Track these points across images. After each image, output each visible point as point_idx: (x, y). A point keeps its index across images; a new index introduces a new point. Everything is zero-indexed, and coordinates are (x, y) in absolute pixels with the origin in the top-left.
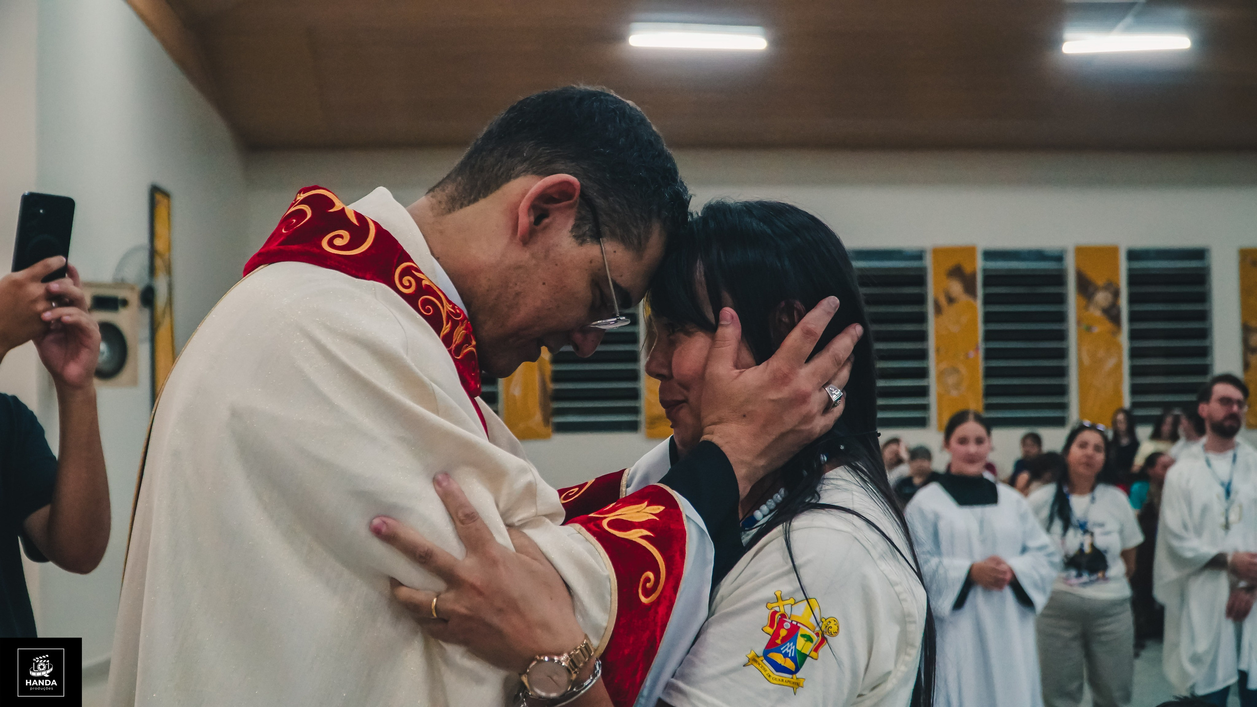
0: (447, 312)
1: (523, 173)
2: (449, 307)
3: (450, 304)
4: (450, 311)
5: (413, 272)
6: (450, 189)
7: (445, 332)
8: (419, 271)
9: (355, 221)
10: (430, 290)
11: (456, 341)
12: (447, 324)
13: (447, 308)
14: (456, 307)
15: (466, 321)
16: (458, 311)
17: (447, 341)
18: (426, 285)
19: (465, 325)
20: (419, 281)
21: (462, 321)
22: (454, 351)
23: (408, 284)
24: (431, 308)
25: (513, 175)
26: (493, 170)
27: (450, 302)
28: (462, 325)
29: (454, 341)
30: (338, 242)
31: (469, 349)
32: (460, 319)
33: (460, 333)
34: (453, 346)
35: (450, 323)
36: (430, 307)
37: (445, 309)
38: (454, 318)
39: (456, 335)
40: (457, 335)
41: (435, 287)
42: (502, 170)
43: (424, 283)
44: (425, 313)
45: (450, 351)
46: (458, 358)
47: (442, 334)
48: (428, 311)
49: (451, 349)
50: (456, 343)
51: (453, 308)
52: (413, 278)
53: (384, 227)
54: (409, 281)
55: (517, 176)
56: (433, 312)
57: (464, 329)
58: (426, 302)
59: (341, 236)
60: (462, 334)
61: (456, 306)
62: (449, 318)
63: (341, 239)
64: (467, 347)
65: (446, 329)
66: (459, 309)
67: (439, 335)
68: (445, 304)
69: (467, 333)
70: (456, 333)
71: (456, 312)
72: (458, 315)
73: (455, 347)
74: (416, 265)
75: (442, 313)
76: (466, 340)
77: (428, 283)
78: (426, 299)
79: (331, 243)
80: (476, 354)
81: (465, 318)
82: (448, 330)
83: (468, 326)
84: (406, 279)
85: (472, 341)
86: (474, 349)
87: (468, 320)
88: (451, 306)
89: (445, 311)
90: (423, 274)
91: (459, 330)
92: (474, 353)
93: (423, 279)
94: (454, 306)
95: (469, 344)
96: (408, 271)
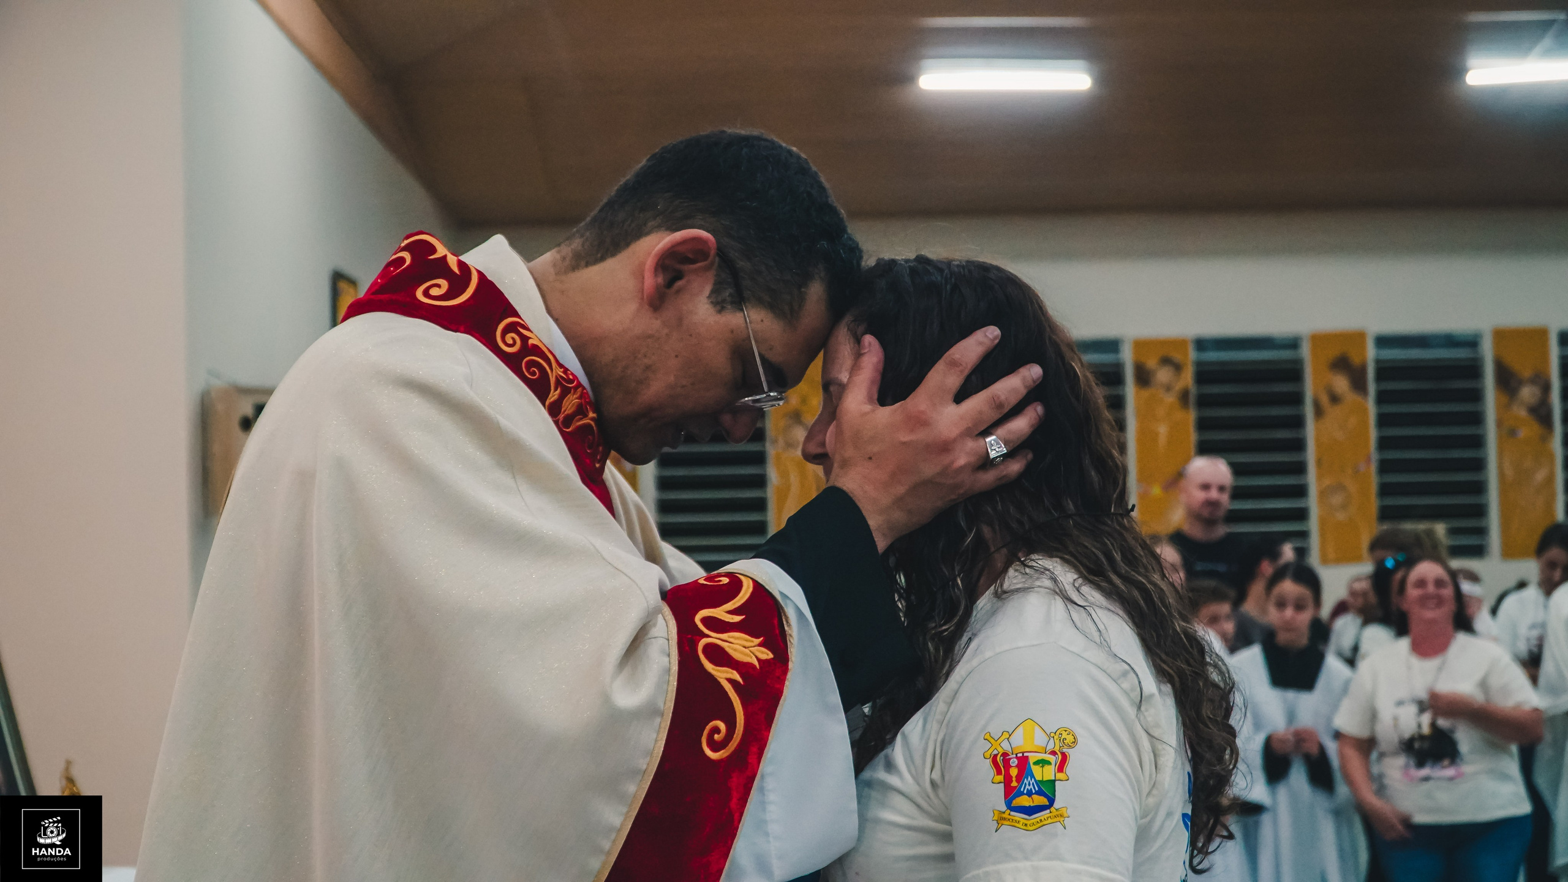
0: (556, 376)
1: (657, 230)
2: (560, 372)
3: (562, 368)
4: (561, 376)
5: (519, 328)
7: (552, 400)
8: (528, 329)
9: (456, 269)
10: (537, 350)
11: (565, 411)
12: (556, 390)
14: (568, 373)
15: (580, 390)
16: (571, 377)
17: (554, 410)
18: (533, 345)
19: (579, 393)
20: (525, 339)
21: (576, 388)
22: (562, 422)
23: (510, 342)
24: (537, 371)
25: (644, 231)
26: (622, 226)
27: (561, 366)
28: (574, 394)
29: (562, 410)
30: (434, 292)
31: (584, 422)
32: (573, 387)
33: (571, 403)
34: (561, 417)
35: (558, 391)
36: (535, 369)
37: (554, 371)
38: (567, 383)
39: (565, 404)
40: (568, 403)
41: (545, 348)
42: (633, 226)
43: (531, 342)
44: (530, 377)
45: (556, 423)
46: (567, 430)
47: (547, 403)
48: (534, 374)
49: (559, 420)
50: (566, 413)
51: (564, 373)
52: (518, 335)
53: (489, 278)
54: (513, 339)
55: (649, 233)
56: (539, 376)
57: (577, 398)
58: (531, 364)
59: (439, 286)
60: (574, 403)
61: (568, 370)
62: (558, 383)
63: (438, 289)
64: (580, 419)
65: (554, 395)
66: (572, 374)
67: (544, 404)
68: (555, 368)
69: (582, 403)
70: (567, 400)
71: (568, 377)
72: (571, 382)
73: (564, 418)
74: (524, 321)
75: (550, 377)
76: (580, 411)
77: (535, 342)
78: (532, 360)
79: (426, 293)
80: (595, 428)
81: (579, 385)
82: (556, 397)
83: (583, 395)
84: (509, 338)
85: (588, 413)
86: (592, 423)
87: (584, 388)
88: (562, 370)
89: (554, 376)
90: (532, 332)
91: (571, 399)
92: (593, 427)
93: (531, 338)
94: (566, 370)
95: (585, 416)
96: (511, 328)
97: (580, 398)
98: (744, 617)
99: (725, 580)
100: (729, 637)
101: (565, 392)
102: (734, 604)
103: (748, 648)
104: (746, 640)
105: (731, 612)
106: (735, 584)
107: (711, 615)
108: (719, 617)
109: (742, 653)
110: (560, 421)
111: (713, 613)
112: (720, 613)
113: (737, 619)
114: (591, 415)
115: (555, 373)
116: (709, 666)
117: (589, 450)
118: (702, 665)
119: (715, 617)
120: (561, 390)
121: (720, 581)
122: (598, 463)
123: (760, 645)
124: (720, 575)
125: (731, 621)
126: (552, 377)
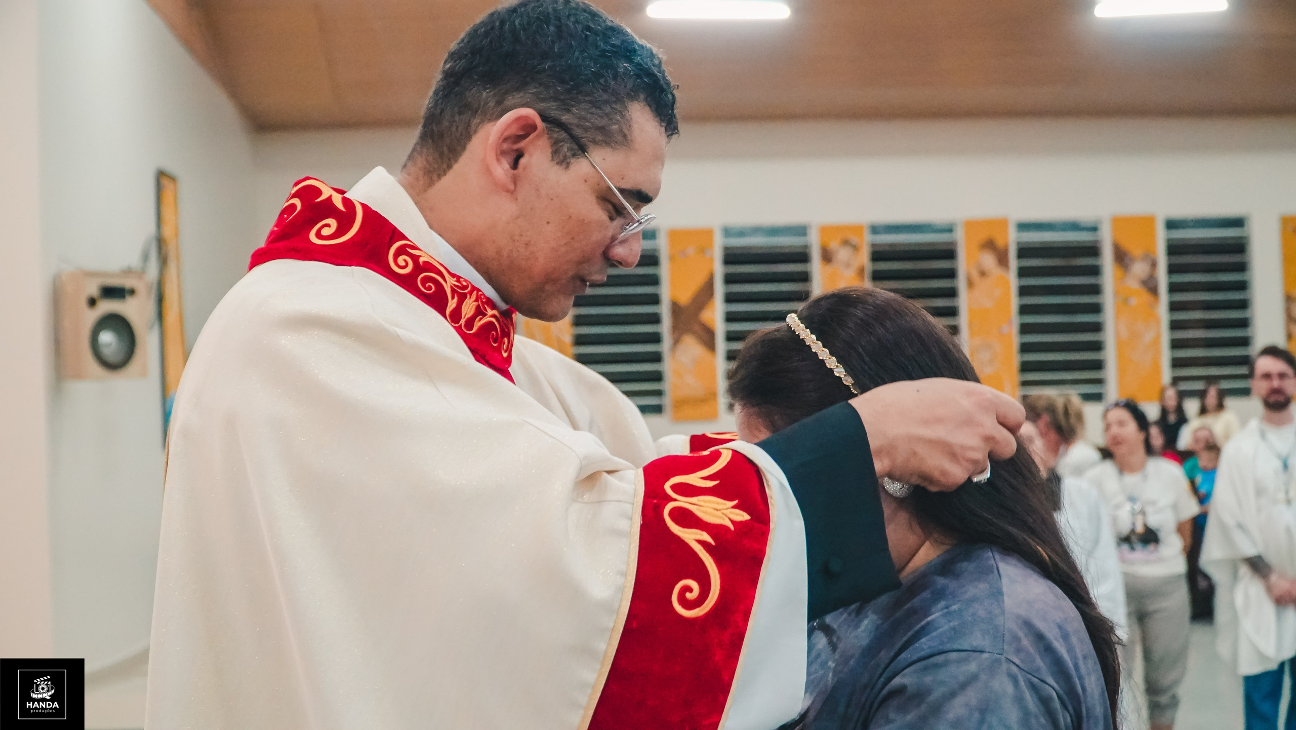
0: (451, 287)
2: (452, 281)
3: (454, 278)
4: (455, 285)
7: (451, 309)
9: (341, 207)
10: (428, 267)
11: (464, 316)
12: (453, 298)
13: (450, 281)
14: (461, 279)
15: (476, 292)
16: (464, 283)
17: (455, 318)
18: (425, 262)
19: (473, 296)
20: (415, 258)
22: (463, 329)
23: (402, 264)
27: (453, 275)
28: (471, 298)
30: (325, 232)
31: (486, 320)
32: (469, 292)
33: (468, 309)
34: (463, 321)
35: (456, 298)
36: (431, 284)
38: (463, 291)
39: (464, 310)
40: (466, 308)
41: (435, 262)
43: (421, 260)
44: (428, 291)
46: (471, 333)
47: (446, 311)
48: (430, 288)
49: (461, 325)
51: (458, 281)
52: (408, 256)
53: (371, 207)
54: (405, 261)
56: (437, 289)
57: (475, 301)
58: (426, 280)
60: (472, 306)
61: (460, 277)
62: (454, 291)
63: (328, 229)
64: (481, 319)
65: (452, 304)
66: (465, 281)
67: (443, 316)
68: (448, 279)
69: (480, 304)
70: (466, 304)
71: (462, 284)
72: (466, 287)
73: (465, 323)
74: (410, 241)
75: (446, 287)
76: (479, 312)
77: (426, 259)
78: (426, 276)
79: (318, 235)
80: (496, 323)
81: (474, 288)
82: (454, 305)
83: (478, 297)
84: (401, 260)
85: (487, 311)
86: (493, 320)
87: (479, 290)
88: (455, 279)
89: (449, 287)
90: (419, 251)
91: (468, 303)
92: (494, 323)
93: (421, 256)
94: (458, 278)
95: (484, 315)
96: (401, 251)
97: (476, 300)
101: (462, 298)
110: (463, 326)
114: (490, 312)
115: (448, 284)
117: (495, 343)
120: (458, 297)
122: (506, 352)
126: (448, 287)
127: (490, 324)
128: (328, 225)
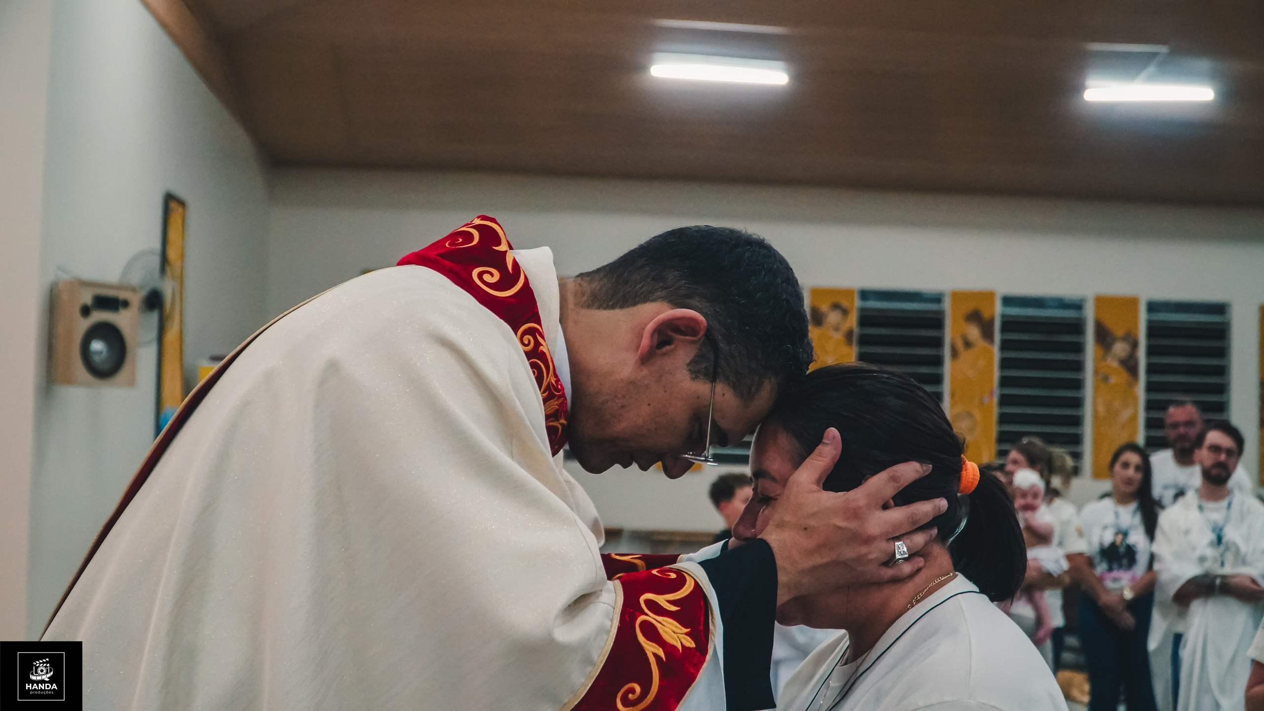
0: (549, 383)
1: (661, 299)
2: (553, 379)
3: (555, 378)
4: (552, 383)
5: (537, 334)
6: (596, 285)
8: (543, 338)
9: (510, 267)
10: (543, 357)
12: (545, 392)
13: (550, 378)
14: (560, 382)
15: (562, 399)
16: (559, 387)
18: (543, 353)
20: (538, 344)
21: (559, 397)
23: (526, 342)
24: (537, 373)
25: (651, 298)
26: (635, 286)
27: (556, 376)
28: (557, 400)
30: (487, 278)
31: (555, 424)
32: (558, 395)
33: (551, 406)
35: (546, 394)
36: (536, 371)
37: (548, 380)
38: (555, 390)
39: (547, 406)
40: (549, 406)
41: (549, 357)
42: (644, 289)
43: (541, 348)
48: (534, 373)
51: (557, 382)
52: (533, 339)
53: (532, 286)
54: (529, 341)
55: (653, 301)
56: (537, 376)
57: (557, 404)
58: (535, 365)
60: (553, 408)
62: (548, 388)
63: (490, 276)
64: (552, 421)
66: (561, 385)
68: (550, 375)
69: (559, 409)
70: (550, 403)
72: (558, 390)
74: (542, 329)
75: (544, 381)
76: (555, 415)
77: (545, 351)
78: (536, 362)
79: (480, 276)
80: (560, 431)
81: (563, 395)
83: (563, 404)
84: (527, 338)
85: (561, 418)
86: (562, 428)
87: (565, 399)
90: (545, 341)
91: (553, 403)
93: (542, 345)
94: (558, 380)
95: (557, 420)
96: (532, 332)
97: (560, 405)
98: (679, 608)
99: (673, 576)
100: (663, 620)
101: (551, 396)
102: (674, 596)
103: (677, 633)
104: (676, 627)
105: (670, 602)
106: (681, 580)
107: (654, 599)
108: (660, 603)
109: (670, 635)
111: (656, 598)
112: (662, 600)
113: (673, 608)
114: (563, 421)
116: (641, 638)
118: (636, 636)
119: (656, 602)
120: (548, 393)
121: (670, 575)
123: (686, 634)
124: (671, 570)
125: (668, 609)
126: (546, 381)
127: (556, 428)
128: (492, 275)
